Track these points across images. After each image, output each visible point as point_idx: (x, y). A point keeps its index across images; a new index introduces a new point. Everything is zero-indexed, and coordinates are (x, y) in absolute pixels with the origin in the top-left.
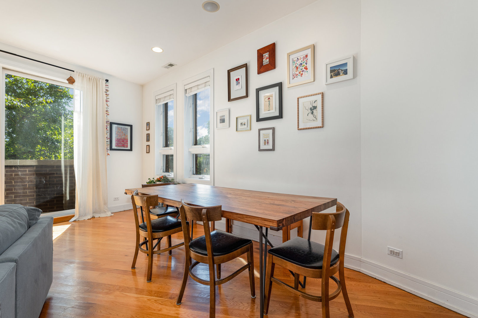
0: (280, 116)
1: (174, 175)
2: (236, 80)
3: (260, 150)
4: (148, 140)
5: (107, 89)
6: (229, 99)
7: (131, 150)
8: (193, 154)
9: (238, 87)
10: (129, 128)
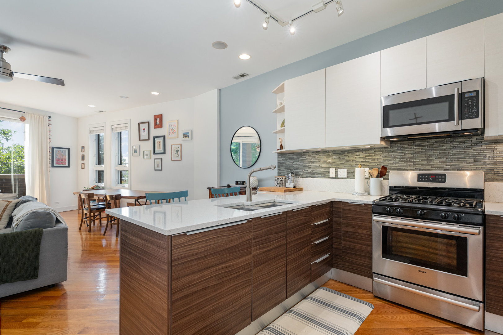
0: (165, 153)
1: (104, 185)
2: (143, 129)
3: (155, 170)
4: (83, 159)
5: (50, 123)
6: (140, 140)
7: (69, 166)
8: (119, 171)
9: (144, 134)
10: (67, 150)
